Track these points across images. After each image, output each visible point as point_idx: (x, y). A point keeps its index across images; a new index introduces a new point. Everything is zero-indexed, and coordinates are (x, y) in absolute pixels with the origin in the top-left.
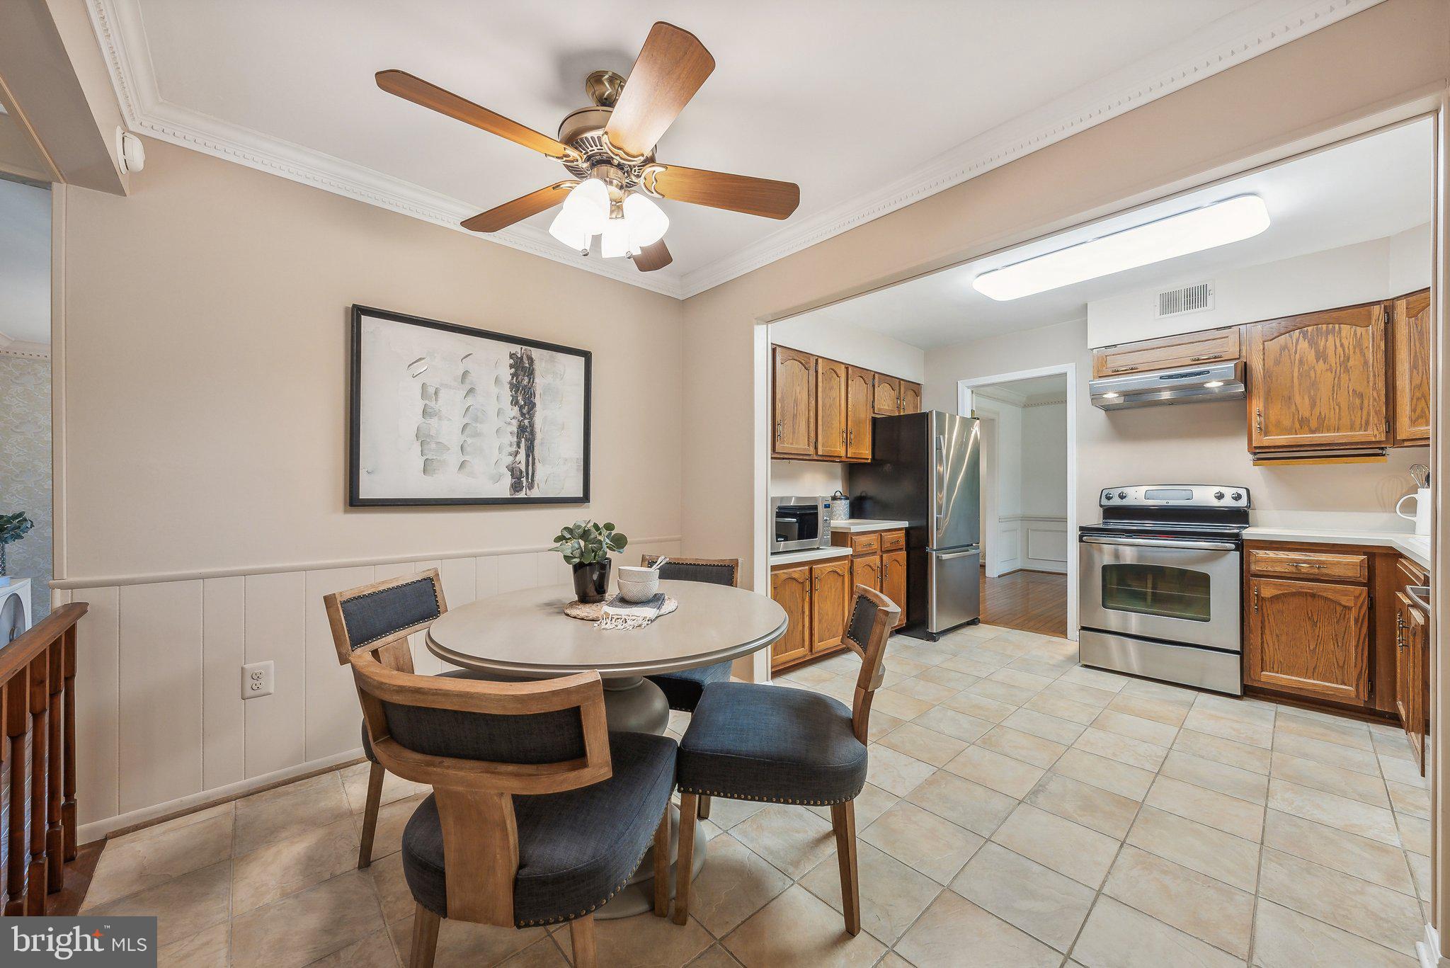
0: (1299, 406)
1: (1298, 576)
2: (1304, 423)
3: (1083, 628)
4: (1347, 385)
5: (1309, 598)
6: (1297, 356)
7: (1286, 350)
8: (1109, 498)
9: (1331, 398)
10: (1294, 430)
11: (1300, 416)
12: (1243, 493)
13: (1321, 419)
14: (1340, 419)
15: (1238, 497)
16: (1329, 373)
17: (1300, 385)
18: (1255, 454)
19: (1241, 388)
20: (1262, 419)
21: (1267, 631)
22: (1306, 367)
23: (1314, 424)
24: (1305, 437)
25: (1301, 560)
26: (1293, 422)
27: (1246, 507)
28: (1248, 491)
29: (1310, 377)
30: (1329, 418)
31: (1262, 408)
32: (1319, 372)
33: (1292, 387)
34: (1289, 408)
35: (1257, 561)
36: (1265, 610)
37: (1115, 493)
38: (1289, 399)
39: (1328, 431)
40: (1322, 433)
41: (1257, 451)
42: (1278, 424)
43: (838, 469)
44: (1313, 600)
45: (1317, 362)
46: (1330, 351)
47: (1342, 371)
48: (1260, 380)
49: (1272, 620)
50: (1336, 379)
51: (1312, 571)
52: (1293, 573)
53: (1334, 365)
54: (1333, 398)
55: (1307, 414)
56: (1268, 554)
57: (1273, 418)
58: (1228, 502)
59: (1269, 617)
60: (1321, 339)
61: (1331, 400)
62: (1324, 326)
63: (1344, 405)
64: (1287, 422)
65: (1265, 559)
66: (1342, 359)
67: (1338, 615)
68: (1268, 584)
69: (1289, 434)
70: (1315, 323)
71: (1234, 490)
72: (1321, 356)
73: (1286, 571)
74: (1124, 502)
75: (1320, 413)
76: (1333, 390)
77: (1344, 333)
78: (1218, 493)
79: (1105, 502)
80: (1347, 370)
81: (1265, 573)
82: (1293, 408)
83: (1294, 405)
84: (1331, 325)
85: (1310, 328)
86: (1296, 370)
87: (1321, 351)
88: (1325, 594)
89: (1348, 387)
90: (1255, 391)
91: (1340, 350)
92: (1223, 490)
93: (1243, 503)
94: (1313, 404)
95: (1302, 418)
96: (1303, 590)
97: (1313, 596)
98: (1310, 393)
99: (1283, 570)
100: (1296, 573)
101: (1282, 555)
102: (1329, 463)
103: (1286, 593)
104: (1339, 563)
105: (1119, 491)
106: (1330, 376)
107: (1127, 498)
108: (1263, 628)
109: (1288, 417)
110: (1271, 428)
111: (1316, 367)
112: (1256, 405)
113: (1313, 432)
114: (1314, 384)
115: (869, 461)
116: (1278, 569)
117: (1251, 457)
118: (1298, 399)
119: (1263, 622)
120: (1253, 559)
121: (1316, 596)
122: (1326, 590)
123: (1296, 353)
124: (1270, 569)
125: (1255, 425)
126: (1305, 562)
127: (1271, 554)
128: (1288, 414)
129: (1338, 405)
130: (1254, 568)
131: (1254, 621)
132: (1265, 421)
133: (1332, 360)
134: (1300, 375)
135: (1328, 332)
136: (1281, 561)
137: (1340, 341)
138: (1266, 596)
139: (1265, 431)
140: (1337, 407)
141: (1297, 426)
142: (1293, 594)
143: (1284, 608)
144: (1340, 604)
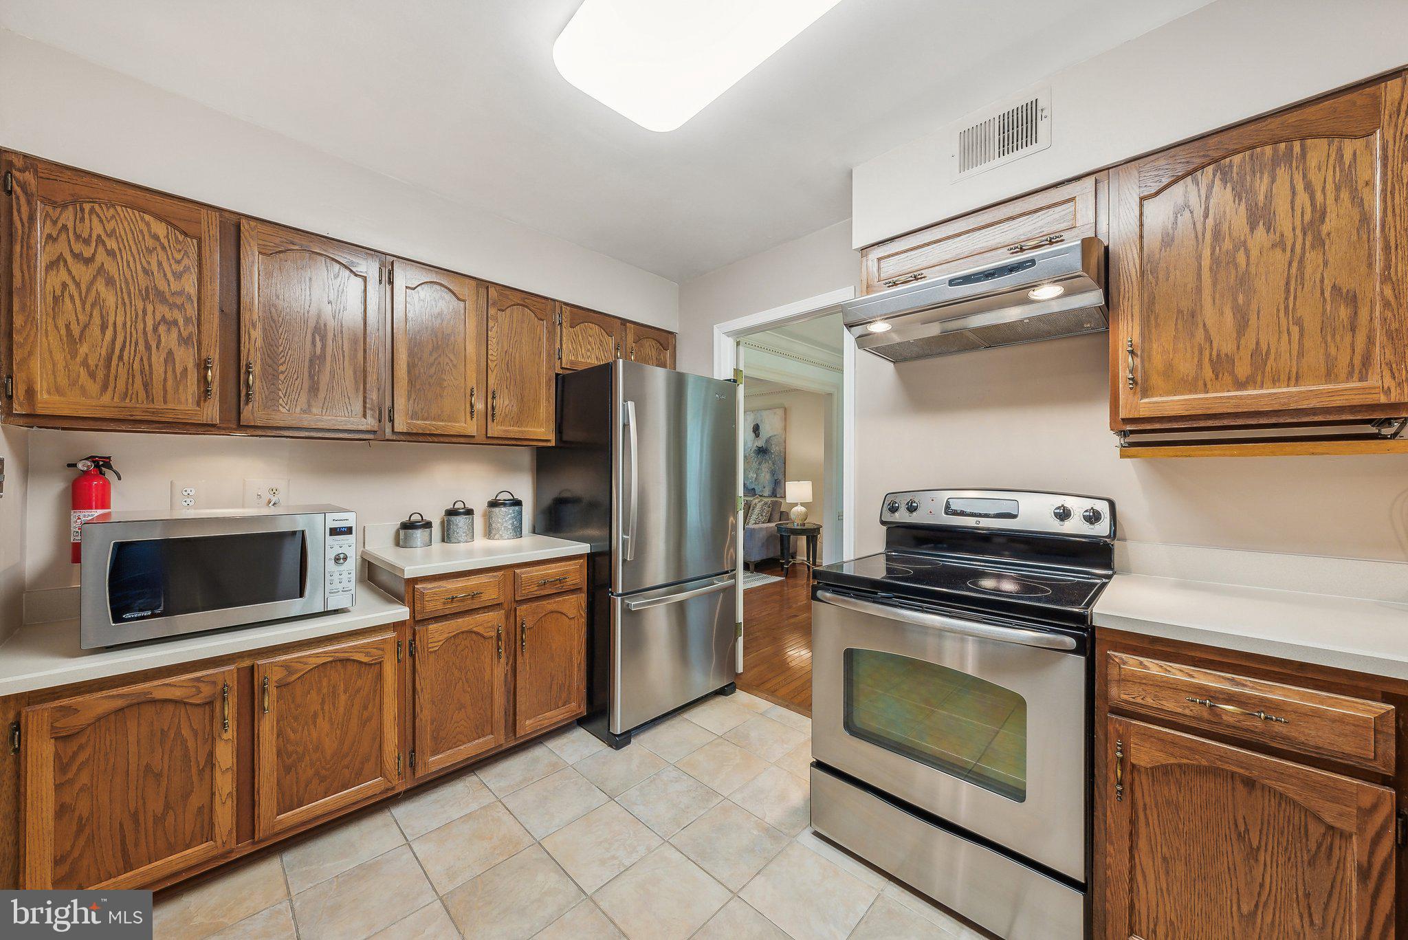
0: (1213, 333)
1: (1215, 729)
2: (1221, 365)
3: (819, 765)
4: (1319, 276)
5: (1240, 786)
6: (1210, 221)
7: (1187, 211)
8: (893, 509)
9: (1282, 307)
10: (1201, 383)
11: (1214, 353)
12: (1103, 507)
13: (1259, 358)
14: (1301, 354)
15: (1093, 517)
16: (1278, 251)
17: (1215, 284)
18: (1124, 434)
19: (1094, 298)
20: (1138, 361)
21: (1142, 844)
22: (1227, 245)
23: (1243, 369)
24: (1222, 397)
25: (1222, 691)
26: (1200, 365)
27: (1108, 537)
28: (1112, 505)
29: (1236, 266)
30: (1277, 353)
31: (1137, 339)
32: (1254, 253)
33: (1199, 289)
34: (1192, 335)
35: (1122, 681)
36: (1138, 794)
37: (902, 503)
38: (1191, 317)
39: (1275, 381)
40: (1262, 387)
41: (1129, 428)
42: (1168, 370)
43: (525, 457)
44: (1250, 793)
45: (1252, 229)
46: (1281, 205)
47: (1308, 244)
48: (1134, 274)
49: (1154, 819)
50: (1295, 265)
51: (1248, 723)
52: (1200, 719)
53: (1289, 234)
54: (1286, 308)
55: (1228, 347)
56: (1146, 667)
57: (1158, 360)
58: (1075, 527)
59: (1148, 812)
60: (1261, 178)
61: (1282, 314)
62: (1268, 150)
63: (1312, 324)
64: (1186, 367)
65: (1140, 678)
66: (1308, 217)
67: (1313, 846)
68: (1147, 736)
69: (1190, 392)
70: (1247, 143)
71: (1088, 504)
72: (1259, 216)
73: (1187, 712)
74: (915, 518)
75: (1257, 343)
76: (1287, 291)
77: (1312, 161)
78: (1058, 508)
79: (888, 517)
80: (1319, 243)
81: (1143, 711)
82: (1200, 334)
83: (1201, 330)
84: (1283, 145)
85: (1237, 159)
86: (1207, 253)
87: (1261, 204)
88: (1278, 786)
89: (1322, 281)
90: (1124, 305)
91: (1303, 198)
92: (1070, 502)
93: (1102, 529)
94: (1242, 325)
95: (1218, 355)
96: (1226, 767)
97: (1250, 783)
98: (1235, 299)
99: (1179, 710)
100: (1209, 722)
101: (1177, 672)
102: (1274, 454)
103: (1187, 765)
104: (1316, 714)
105: (908, 497)
106: (1280, 258)
107: (918, 512)
108: (1133, 835)
109: (1188, 355)
110: (1156, 380)
111: (1250, 244)
112: (1127, 332)
113: (1241, 385)
114: (1244, 281)
115: (553, 444)
116: (1170, 705)
117: (1116, 440)
118: (1209, 313)
119: (1133, 822)
120: (1113, 672)
121: (1258, 785)
122: (1282, 775)
123: (1206, 216)
124: (1149, 701)
125: (1124, 374)
126: (1230, 698)
127: (1154, 667)
128: (1189, 349)
129: (1299, 322)
130: (1118, 694)
131: (1114, 814)
132: (1143, 366)
133: (1284, 222)
134: (1216, 261)
135: (1275, 162)
136: (1174, 688)
137: (1305, 176)
138: (1142, 764)
139: (1141, 386)
140: (1295, 330)
141: (1208, 372)
142: (1201, 771)
143: (1181, 799)
144: (1319, 819)
